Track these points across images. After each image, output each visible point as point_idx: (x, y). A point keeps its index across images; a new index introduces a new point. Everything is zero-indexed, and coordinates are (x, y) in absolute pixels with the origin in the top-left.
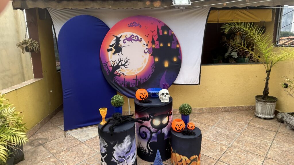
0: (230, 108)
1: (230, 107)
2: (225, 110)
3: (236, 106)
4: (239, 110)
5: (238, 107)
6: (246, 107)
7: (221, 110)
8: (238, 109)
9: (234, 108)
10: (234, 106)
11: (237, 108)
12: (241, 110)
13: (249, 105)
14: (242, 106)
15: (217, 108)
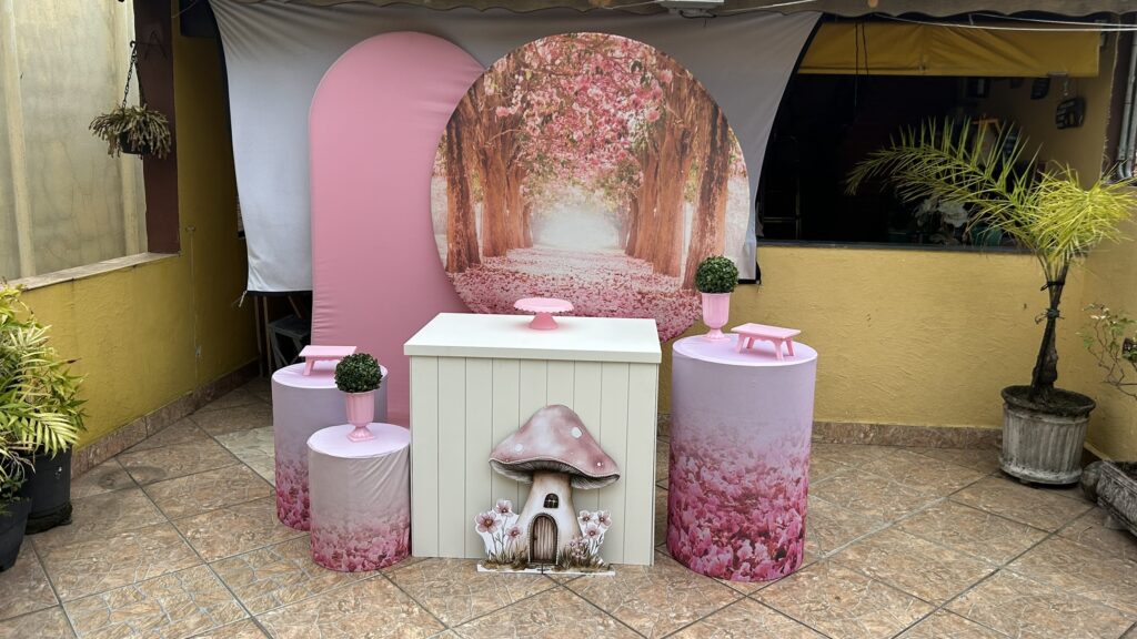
0: (905, 431)
1: (905, 428)
2: (884, 439)
3: (929, 425)
4: (943, 443)
5: (939, 429)
6: (973, 433)
7: (862, 435)
8: (938, 440)
9: (920, 431)
10: (920, 424)
11: (934, 434)
12: (953, 446)
13: (987, 427)
14: (956, 429)
15: (849, 428)
